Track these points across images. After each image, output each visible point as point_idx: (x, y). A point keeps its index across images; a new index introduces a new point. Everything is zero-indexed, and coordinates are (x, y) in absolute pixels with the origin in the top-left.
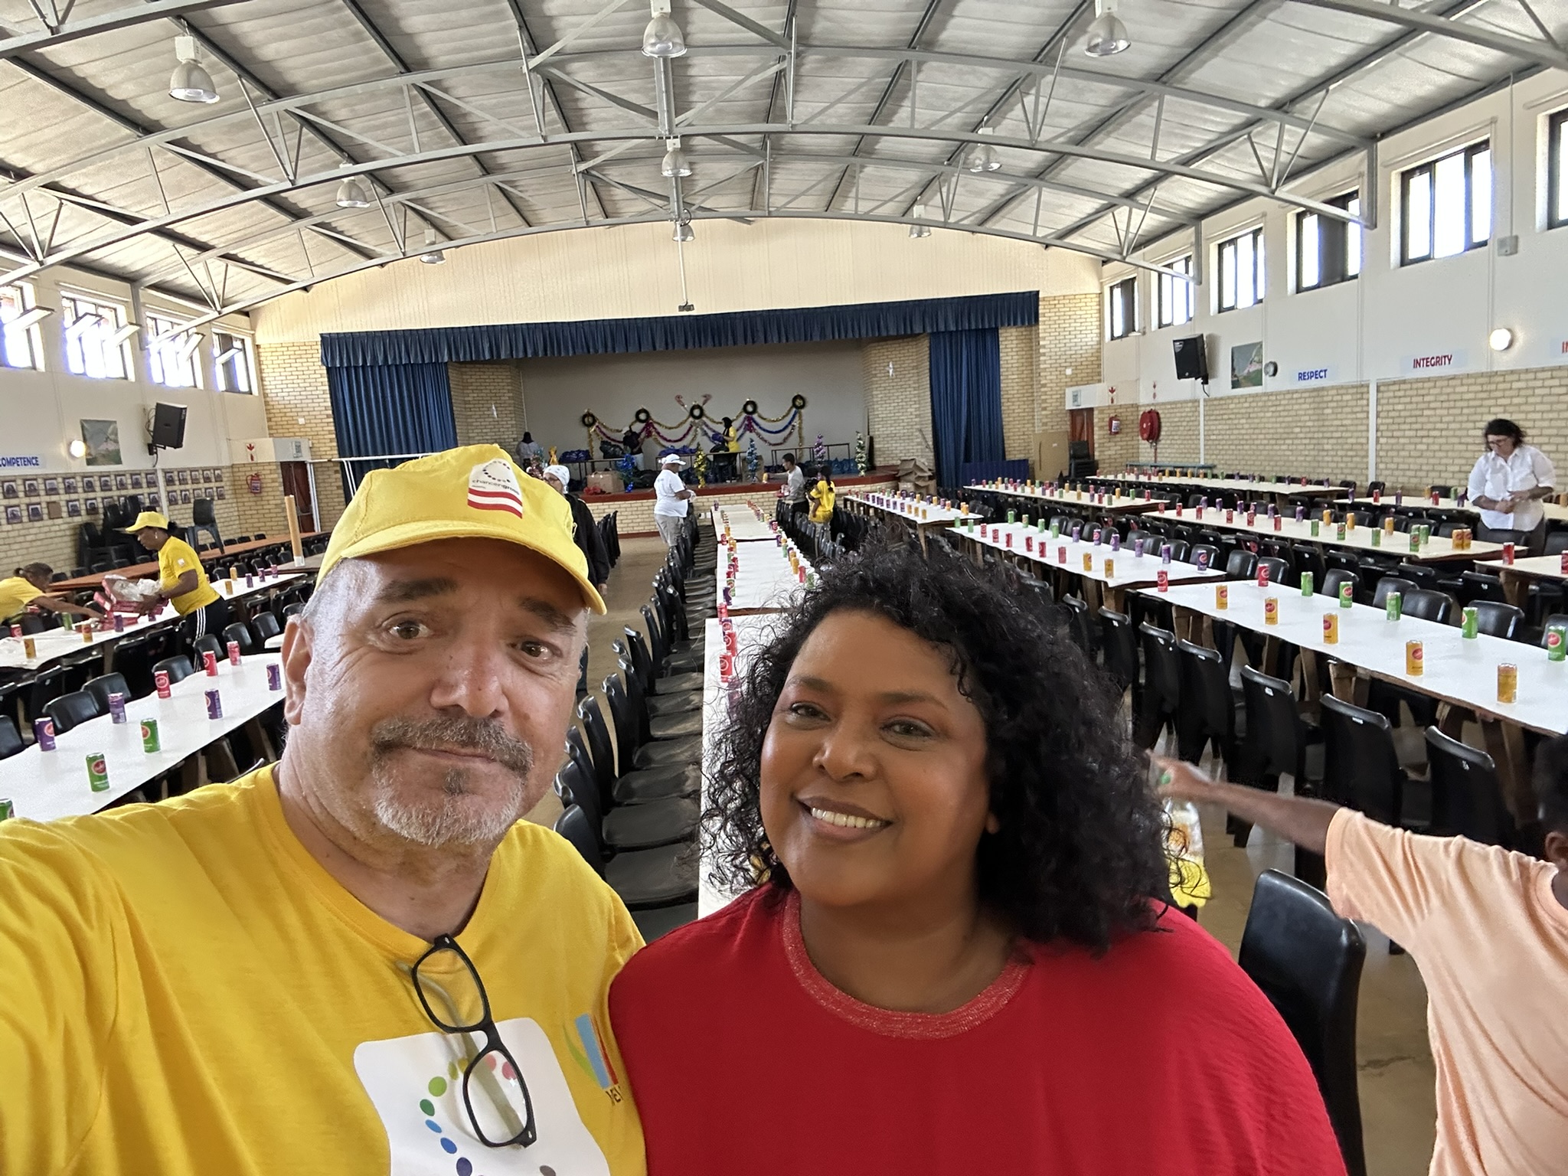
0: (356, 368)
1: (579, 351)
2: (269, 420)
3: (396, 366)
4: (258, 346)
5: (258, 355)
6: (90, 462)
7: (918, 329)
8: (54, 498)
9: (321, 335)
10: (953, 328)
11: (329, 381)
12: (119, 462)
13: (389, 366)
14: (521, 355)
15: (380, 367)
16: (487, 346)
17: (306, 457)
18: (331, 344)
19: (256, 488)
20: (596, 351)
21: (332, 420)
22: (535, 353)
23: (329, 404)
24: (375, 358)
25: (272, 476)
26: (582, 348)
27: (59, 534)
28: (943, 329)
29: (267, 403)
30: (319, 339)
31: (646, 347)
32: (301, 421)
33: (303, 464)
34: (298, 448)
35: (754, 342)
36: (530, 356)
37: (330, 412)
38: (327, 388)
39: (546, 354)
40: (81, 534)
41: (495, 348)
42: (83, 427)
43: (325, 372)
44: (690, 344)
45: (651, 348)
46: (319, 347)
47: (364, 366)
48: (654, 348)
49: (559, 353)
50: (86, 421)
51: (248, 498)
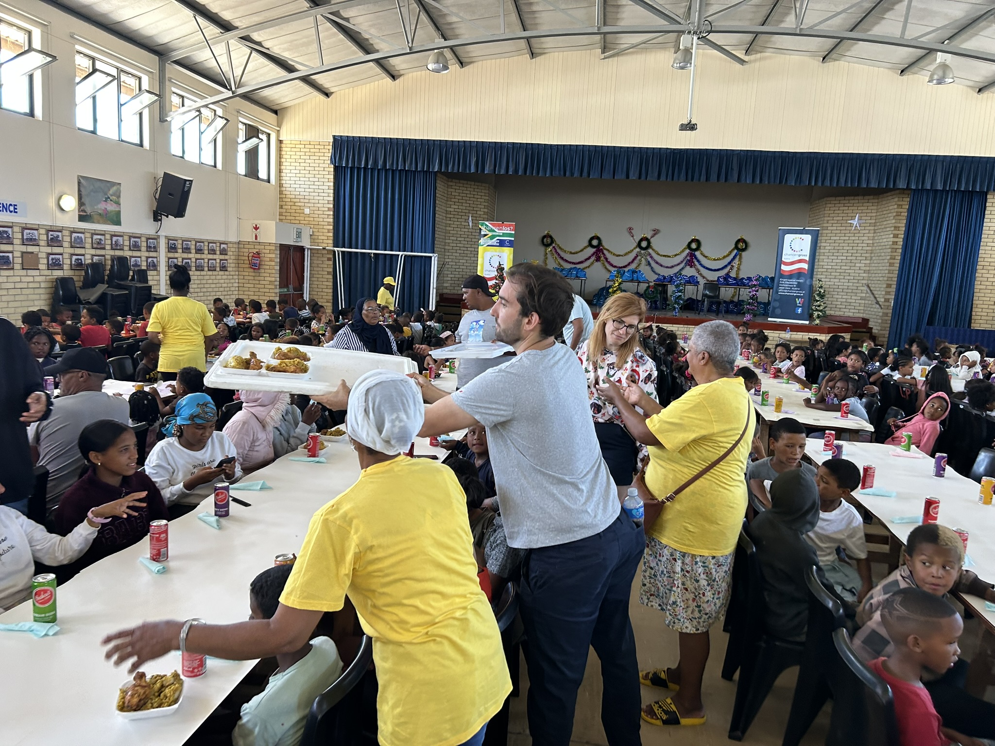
0: (359, 169)
1: (556, 173)
2: (281, 207)
3: (393, 170)
4: (281, 142)
5: (280, 150)
6: (82, 218)
7: (902, 184)
8: (32, 249)
9: (334, 137)
10: (939, 187)
11: (335, 178)
12: (118, 223)
13: (386, 170)
14: (503, 172)
15: (379, 170)
16: (474, 160)
17: (306, 243)
18: (341, 145)
19: (255, 265)
20: (572, 174)
21: (332, 213)
22: (516, 171)
23: (332, 199)
24: (375, 162)
25: (271, 256)
26: (560, 170)
27: (32, 285)
28: (929, 188)
29: (281, 192)
30: (332, 140)
31: (621, 176)
32: (307, 211)
33: (302, 249)
34: (299, 235)
35: (726, 180)
36: (510, 173)
37: (331, 206)
38: (332, 184)
39: (525, 173)
40: (57, 288)
41: (481, 163)
42: (79, 183)
43: (332, 170)
44: (663, 178)
45: (624, 176)
46: (331, 147)
47: (365, 168)
48: (628, 177)
49: (538, 173)
50: (83, 177)
51: (248, 273)
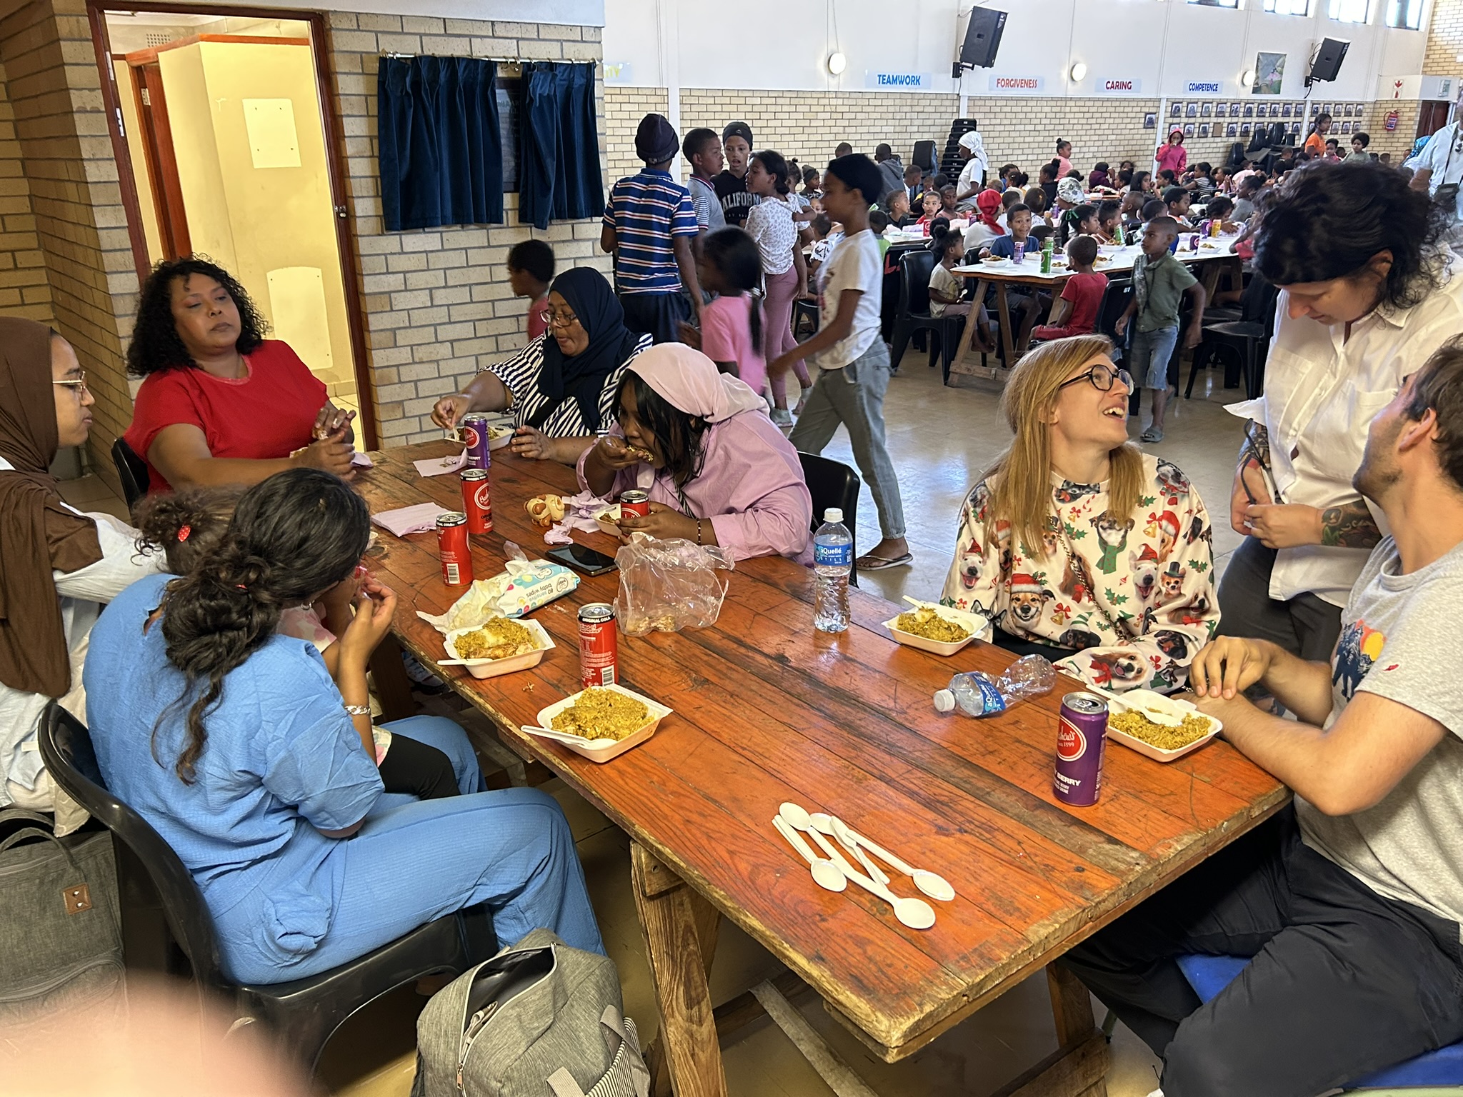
8: (1221, 120)
12: (1278, 92)
27: (1215, 150)
40: (1231, 152)
42: (1258, 60)
50: (1264, 54)
